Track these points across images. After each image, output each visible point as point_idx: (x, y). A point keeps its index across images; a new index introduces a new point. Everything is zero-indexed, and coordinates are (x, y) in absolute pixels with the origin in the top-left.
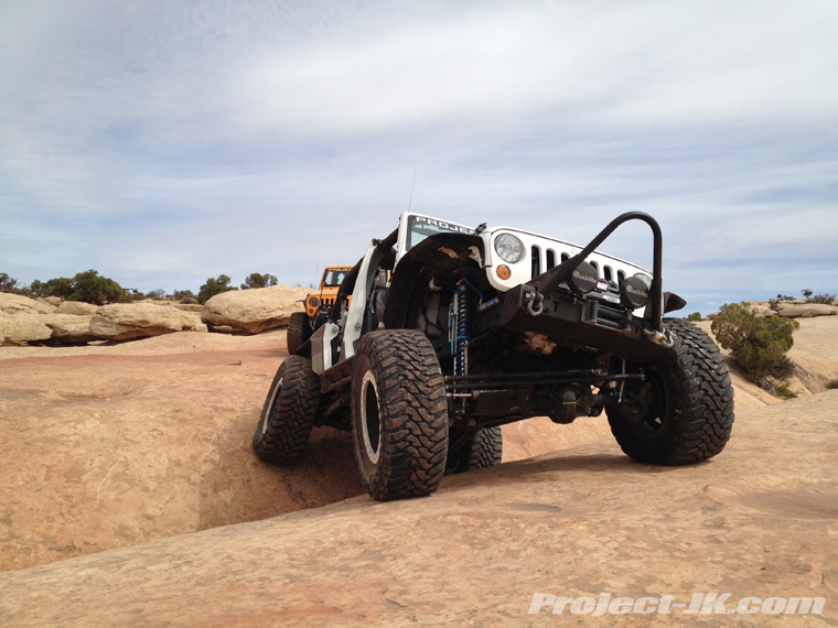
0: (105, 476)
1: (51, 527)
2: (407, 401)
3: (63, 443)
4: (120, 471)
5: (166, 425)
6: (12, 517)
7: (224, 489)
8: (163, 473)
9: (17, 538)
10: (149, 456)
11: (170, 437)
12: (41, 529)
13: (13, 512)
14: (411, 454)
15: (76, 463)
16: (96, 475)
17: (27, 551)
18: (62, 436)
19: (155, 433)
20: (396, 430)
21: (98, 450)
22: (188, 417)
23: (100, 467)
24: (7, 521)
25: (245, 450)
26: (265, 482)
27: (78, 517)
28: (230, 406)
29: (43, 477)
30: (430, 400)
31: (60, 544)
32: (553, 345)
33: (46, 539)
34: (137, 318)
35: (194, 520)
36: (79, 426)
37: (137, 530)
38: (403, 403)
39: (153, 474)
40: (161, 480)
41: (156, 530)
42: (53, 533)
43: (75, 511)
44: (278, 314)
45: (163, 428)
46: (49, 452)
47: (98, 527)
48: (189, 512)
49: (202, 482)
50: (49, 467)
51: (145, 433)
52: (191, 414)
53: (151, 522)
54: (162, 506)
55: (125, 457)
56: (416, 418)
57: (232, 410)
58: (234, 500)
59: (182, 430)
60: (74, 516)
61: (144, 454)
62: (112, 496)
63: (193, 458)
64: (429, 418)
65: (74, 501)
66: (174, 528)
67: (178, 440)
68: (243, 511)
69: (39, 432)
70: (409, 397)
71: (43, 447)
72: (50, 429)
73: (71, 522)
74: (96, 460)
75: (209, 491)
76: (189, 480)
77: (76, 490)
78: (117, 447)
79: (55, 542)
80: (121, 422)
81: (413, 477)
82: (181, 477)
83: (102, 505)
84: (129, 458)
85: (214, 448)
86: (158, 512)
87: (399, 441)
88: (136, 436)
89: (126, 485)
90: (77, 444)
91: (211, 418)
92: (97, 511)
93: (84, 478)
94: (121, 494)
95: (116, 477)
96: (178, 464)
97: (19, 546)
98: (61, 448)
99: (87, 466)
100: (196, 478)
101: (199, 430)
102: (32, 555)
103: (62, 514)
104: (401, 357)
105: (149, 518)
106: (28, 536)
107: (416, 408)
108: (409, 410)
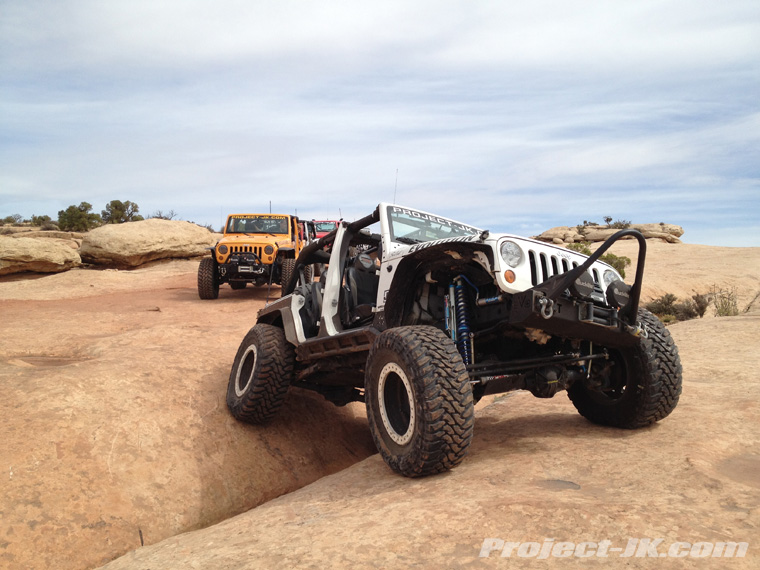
0: (110, 450)
1: (77, 505)
2: (443, 396)
3: (61, 418)
4: (121, 442)
5: (145, 391)
6: (41, 498)
7: (214, 452)
8: (160, 441)
9: (51, 519)
10: (142, 424)
11: (153, 404)
12: (70, 507)
13: (40, 494)
14: (446, 441)
15: (80, 438)
16: (102, 448)
17: (64, 531)
18: (57, 409)
19: (139, 400)
20: (435, 421)
21: (94, 422)
22: (159, 380)
23: (103, 440)
24: (37, 503)
25: (221, 411)
26: (245, 441)
27: (98, 493)
28: (191, 366)
29: (56, 455)
30: (460, 393)
31: (90, 521)
32: (549, 337)
33: (78, 518)
34: (19, 253)
35: (197, 485)
36: (68, 398)
37: (153, 500)
38: (440, 398)
39: (151, 442)
40: (159, 449)
41: (168, 498)
42: (82, 510)
43: (93, 486)
45: (142, 394)
46: (51, 429)
47: (118, 500)
48: (192, 477)
49: (194, 447)
50: (58, 445)
51: (130, 401)
52: (162, 378)
53: (162, 491)
54: (166, 473)
55: (122, 428)
56: (451, 410)
57: (194, 370)
58: (225, 462)
59: (161, 396)
60: (94, 492)
61: (137, 423)
62: (122, 468)
63: (180, 423)
64: (462, 409)
65: (91, 476)
66: (183, 494)
67: (161, 406)
68: (234, 471)
69: (33, 407)
70: (445, 392)
71: (43, 424)
72: (43, 404)
73: (93, 498)
74: (97, 433)
75: (203, 456)
76: (183, 446)
77: (89, 465)
78: (110, 418)
79: (87, 520)
80: (103, 391)
81: (445, 459)
82: (175, 444)
83: (116, 479)
84: (126, 428)
85: (194, 412)
86: (166, 481)
87: (436, 432)
88: (123, 405)
89: (131, 456)
90: (74, 418)
91: (180, 380)
92: (113, 484)
93: (93, 452)
94: (128, 465)
95: (120, 449)
96: (169, 430)
97: (56, 527)
98: (61, 423)
99: (91, 440)
100: (188, 443)
101: (174, 393)
102: (70, 534)
103: (83, 491)
104: (433, 357)
105: (159, 487)
106: (60, 516)
107: (450, 402)
108: (446, 404)
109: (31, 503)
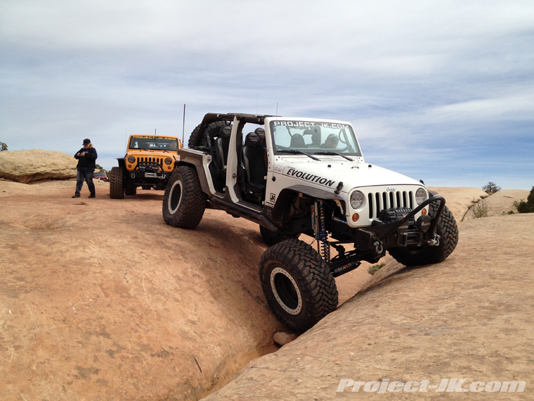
0: (144, 291)
1: (140, 337)
3: (91, 265)
4: (149, 286)
5: (143, 249)
7: (219, 297)
8: (177, 286)
10: (157, 273)
11: (156, 258)
12: (134, 339)
13: (105, 326)
15: (115, 281)
16: (137, 290)
17: (138, 359)
18: (83, 258)
19: (144, 255)
21: (119, 270)
22: (147, 242)
23: (135, 284)
24: (107, 335)
26: (236, 289)
29: (102, 294)
31: (156, 351)
33: (145, 348)
35: (219, 323)
36: (88, 251)
37: (193, 333)
39: (171, 287)
40: (180, 292)
41: (203, 332)
42: (145, 341)
43: (144, 321)
44: (42, 170)
45: (143, 251)
46: (87, 273)
47: (168, 333)
48: (213, 316)
49: (203, 292)
50: (100, 286)
51: (137, 255)
53: (196, 326)
55: (144, 275)
58: (229, 305)
59: (157, 253)
60: (146, 326)
61: (153, 272)
62: (160, 307)
63: (185, 273)
65: (140, 312)
66: (212, 329)
67: (162, 260)
68: (238, 313)
71: (78, 269)
72: (68, 254)
73: (148, 331)
74: (127, 276)
75: (212, 299)
76: (195, 291)
77: (134, 303)
78: (129, 267)
79: (152, 350)
80: (111, 246)
82: (189, 289)
83: (158, 315)
84: (147, 275)
85: (189, 265)
86: (196, 318)
88: (133, 258)
89: (162, 297)
90: (101, 266)
91: (162, 243)
92: (158, 319)
93: (132, 292)
95: (151, 291)
96: (179, 278)
97: (130, 356)
98: (93, 269)
99: (125, 283)
100: (198, 289)
102: (144, 362)
103: (138, 325)
105: (193, 323)
106: (129, 346)
109: (101, 334)
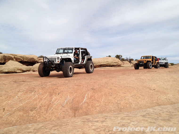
44: (103, 63)
